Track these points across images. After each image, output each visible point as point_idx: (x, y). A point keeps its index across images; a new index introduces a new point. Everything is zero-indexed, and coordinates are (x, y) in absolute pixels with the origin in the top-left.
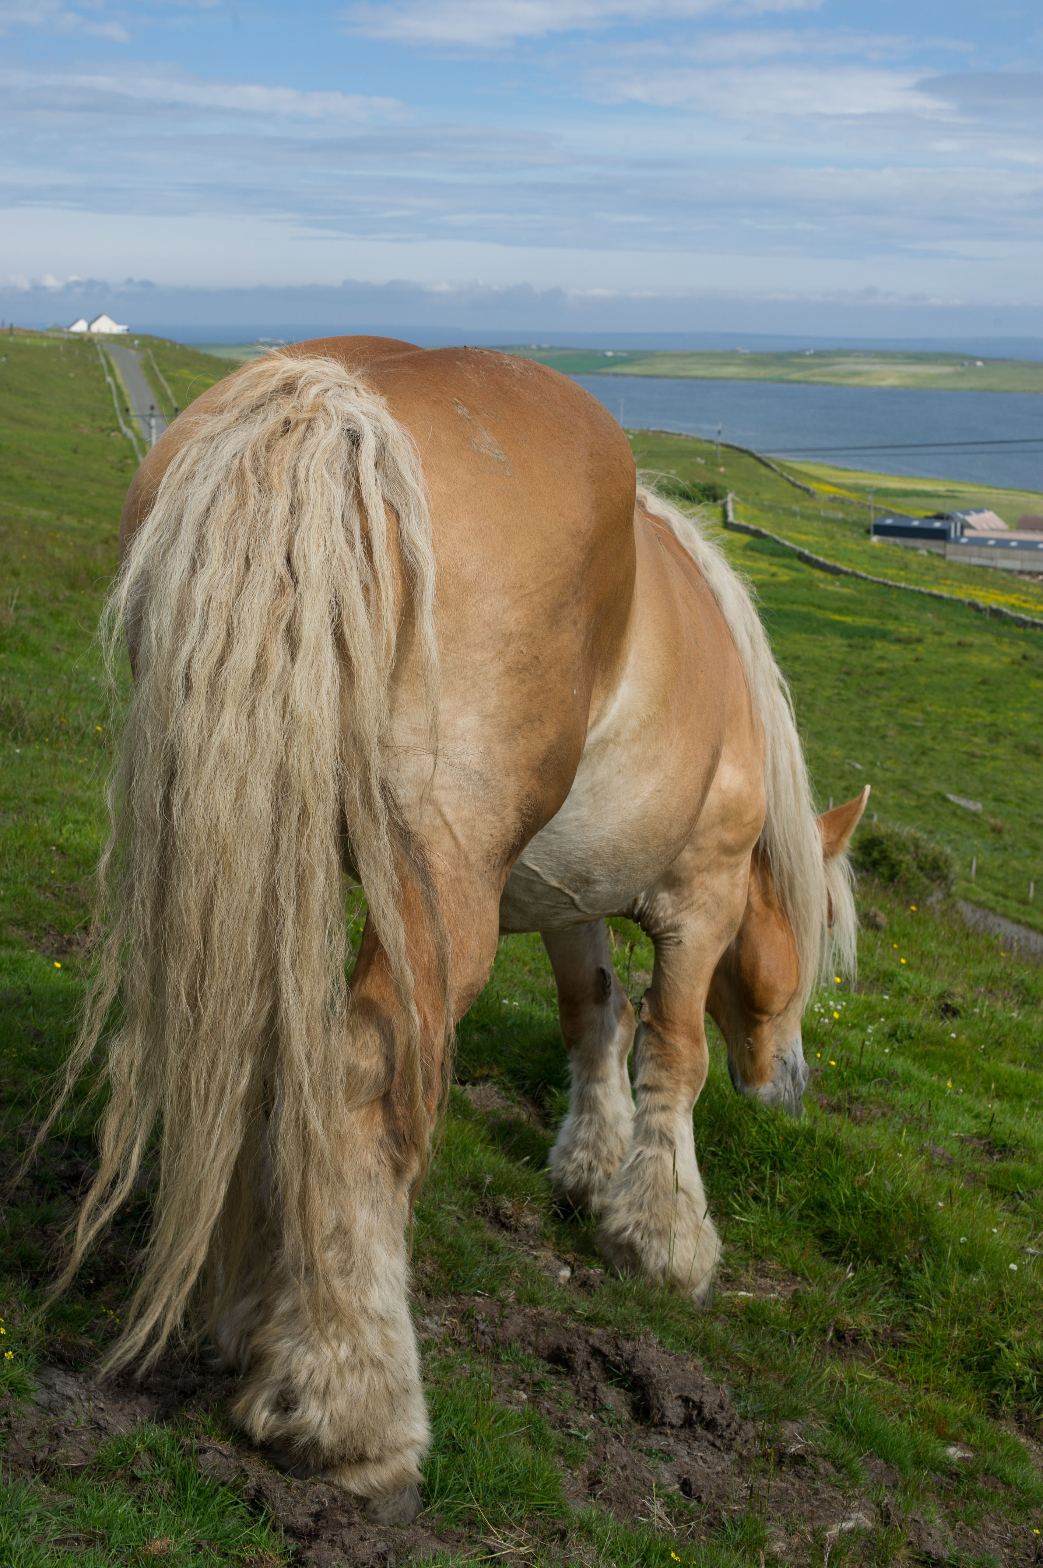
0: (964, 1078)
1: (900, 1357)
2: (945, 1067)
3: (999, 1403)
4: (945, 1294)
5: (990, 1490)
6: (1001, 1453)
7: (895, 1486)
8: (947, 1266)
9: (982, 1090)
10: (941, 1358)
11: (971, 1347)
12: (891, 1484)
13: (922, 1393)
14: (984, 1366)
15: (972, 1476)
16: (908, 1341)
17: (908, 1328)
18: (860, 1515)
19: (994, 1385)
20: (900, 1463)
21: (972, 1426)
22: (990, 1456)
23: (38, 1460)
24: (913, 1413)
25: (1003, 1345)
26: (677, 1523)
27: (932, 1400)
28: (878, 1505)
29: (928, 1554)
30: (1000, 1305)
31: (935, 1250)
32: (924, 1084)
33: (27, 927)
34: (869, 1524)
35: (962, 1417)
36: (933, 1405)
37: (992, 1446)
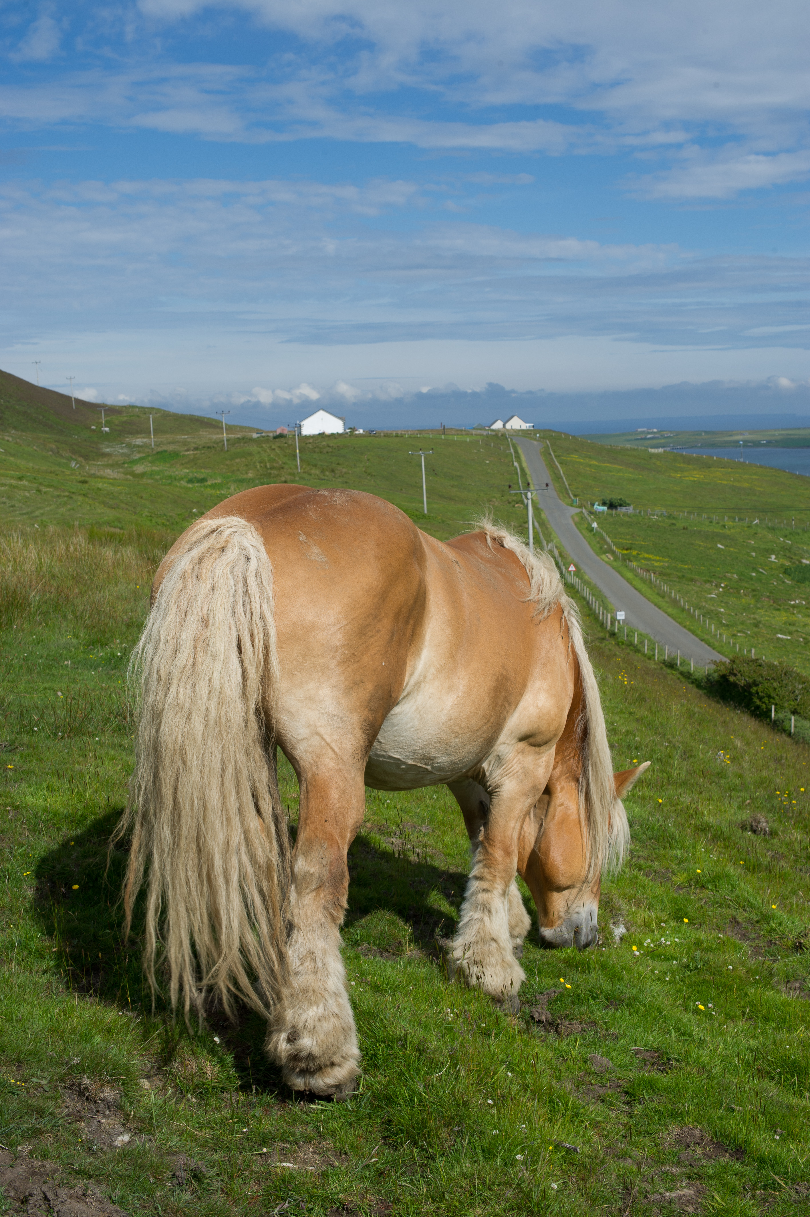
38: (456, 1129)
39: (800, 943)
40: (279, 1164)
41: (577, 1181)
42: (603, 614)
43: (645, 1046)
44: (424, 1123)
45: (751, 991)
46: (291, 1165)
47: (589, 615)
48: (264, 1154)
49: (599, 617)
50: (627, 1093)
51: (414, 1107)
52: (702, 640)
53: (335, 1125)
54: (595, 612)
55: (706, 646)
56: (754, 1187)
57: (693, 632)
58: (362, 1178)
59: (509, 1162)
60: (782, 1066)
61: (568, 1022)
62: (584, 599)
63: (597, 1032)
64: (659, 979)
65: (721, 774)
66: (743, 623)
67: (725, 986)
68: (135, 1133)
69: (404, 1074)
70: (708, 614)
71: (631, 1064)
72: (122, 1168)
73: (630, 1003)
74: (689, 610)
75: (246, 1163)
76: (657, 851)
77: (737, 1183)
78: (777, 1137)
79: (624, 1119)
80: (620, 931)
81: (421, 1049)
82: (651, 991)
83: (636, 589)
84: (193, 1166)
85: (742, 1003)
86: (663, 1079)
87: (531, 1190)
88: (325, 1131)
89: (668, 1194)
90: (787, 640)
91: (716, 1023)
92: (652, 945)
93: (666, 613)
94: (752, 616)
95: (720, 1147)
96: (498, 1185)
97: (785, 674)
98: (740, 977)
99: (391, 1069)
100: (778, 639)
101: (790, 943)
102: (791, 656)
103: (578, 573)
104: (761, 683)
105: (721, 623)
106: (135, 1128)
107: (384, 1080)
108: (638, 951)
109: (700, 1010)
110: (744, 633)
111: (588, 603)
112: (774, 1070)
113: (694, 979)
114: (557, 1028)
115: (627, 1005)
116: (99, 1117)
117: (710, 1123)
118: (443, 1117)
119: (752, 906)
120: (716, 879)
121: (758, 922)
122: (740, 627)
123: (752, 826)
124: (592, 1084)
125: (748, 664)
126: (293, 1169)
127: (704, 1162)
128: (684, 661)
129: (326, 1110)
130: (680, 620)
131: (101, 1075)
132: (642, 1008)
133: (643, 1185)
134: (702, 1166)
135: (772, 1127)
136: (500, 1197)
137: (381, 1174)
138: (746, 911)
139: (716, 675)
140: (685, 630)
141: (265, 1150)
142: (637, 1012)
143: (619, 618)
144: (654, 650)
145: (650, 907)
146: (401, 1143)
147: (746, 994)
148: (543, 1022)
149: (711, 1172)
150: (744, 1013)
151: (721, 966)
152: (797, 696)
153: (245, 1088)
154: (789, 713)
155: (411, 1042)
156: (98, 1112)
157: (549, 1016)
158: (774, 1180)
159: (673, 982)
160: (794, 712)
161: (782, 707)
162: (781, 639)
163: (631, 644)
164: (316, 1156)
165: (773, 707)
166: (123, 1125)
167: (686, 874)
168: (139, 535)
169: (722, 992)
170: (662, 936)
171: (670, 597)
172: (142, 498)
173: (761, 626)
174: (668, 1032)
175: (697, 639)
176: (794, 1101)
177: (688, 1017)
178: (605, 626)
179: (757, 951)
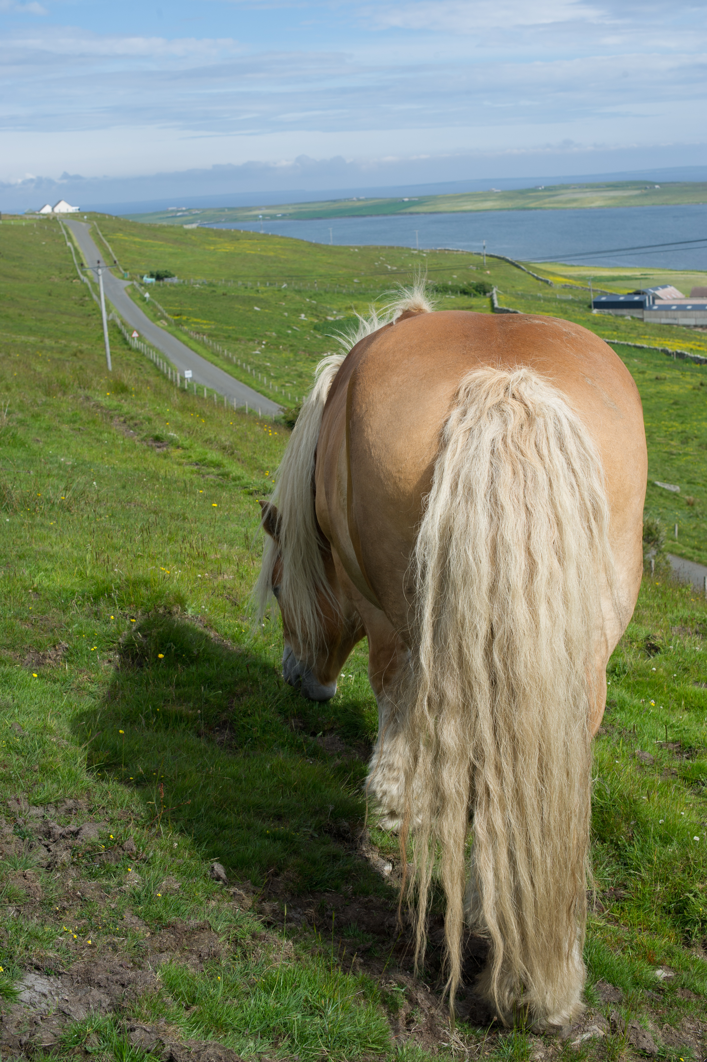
0: (663, 698)
1: (622, 908)
2: (650, 692)
3: (690, 936)
4: (650, 861)
5: (686, 1000)
6: (693, 972)
7: (620, 1002)
8: (651, 841)
9: (675, 705)
10: (649, 907)
11: (669, 898)
12: (616, 1001)
13: (637, 934)
14: (679, 911)
15: (672, 990)
16: (626, 896)
17: (626, 887)
18: (595, 1027)
19: (686, 923)
20: (623, 986)
21: (673, 953)
22: (685, 975)
23: (23, 1042)
24: (631, 948)
25: (690, 896)
26: (468, 1044)
27: (644, 938)
28: (608, 1019)
29: (644, 1050)
30: (688, 869)
31: (642, 830)
32: (634, 707)
33: (14, 649)
34: (602, 1033)
35: (666, 948)
36: (644, 941)
37: (687, 967)
42: (172, 374)
44: (605, 821)
49: (168, 376)
52: (258, 391)
54: (164, 372)
55: (262, 396)
57: (249, 385)
66: (288, 375)
70: (259, 368)
74: (241, 366)
83: (193, 350)
93: (223, 369)
94: (294, 368)
103: (140, 338)
105: (270, 375)
111: (155, 364)
118: (621, 814)
122: (286, 379)
128: (251, 409)
130: (236, 375)
139: (283, 421)
143: (187, 376)
144: (223, 402)
147: (674, 690)
163: (202, 398)
171: (223, 355)
175: (253, 391)
178: (175, 384)
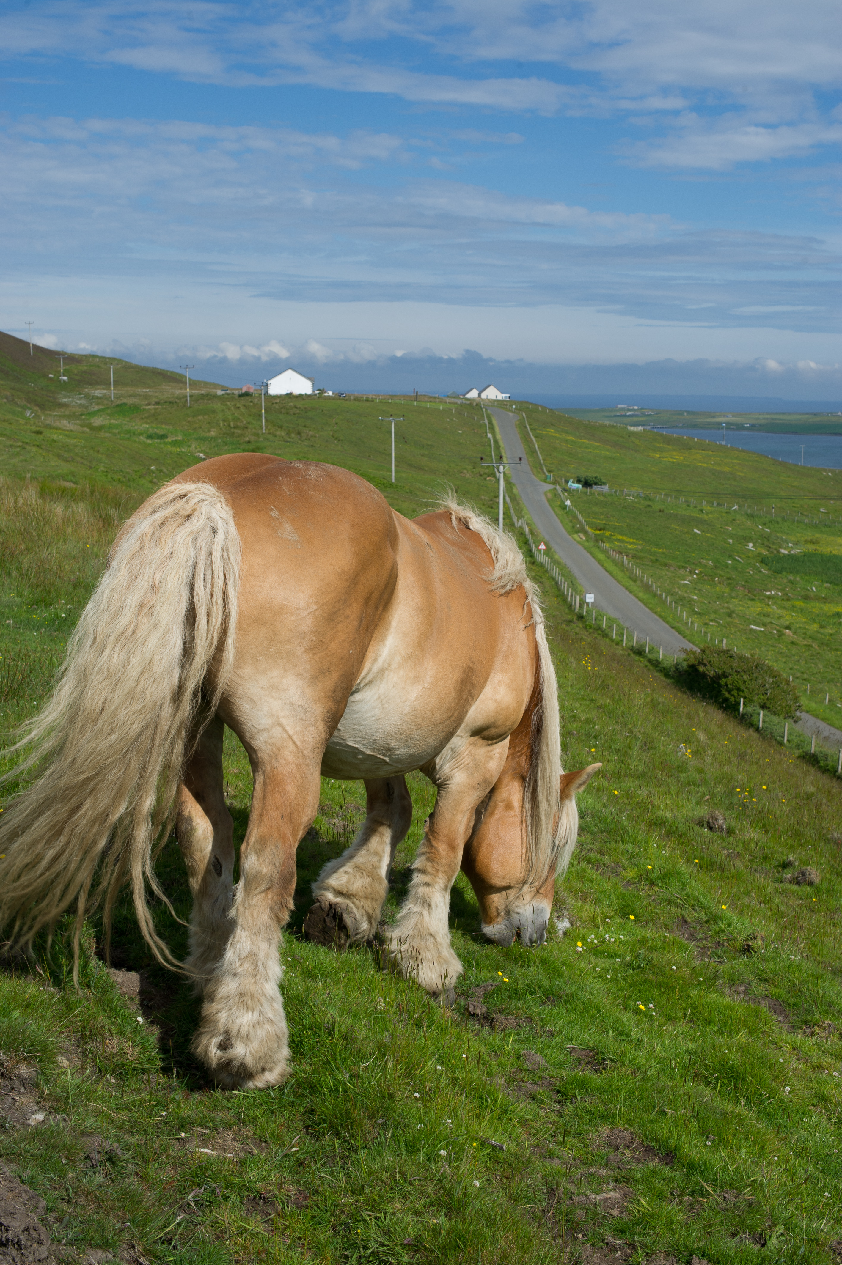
38: (380, 1121)
39: (748, 946)
40: (197, 1150)
41: (501, 1180)
42: (572, 596)
43: (581, 1045)
44: (348, 1113)
45: (694, 993)
46: (209, 1151)
47: (557, 596)
48: (182, 1139)
49: (567, 598)
50: (559, 1092)
51: (338, 1097)
52: (673, 628)
53: (257, 1112)
54: (564, 593)
55: (677, 634)
56: (682, 1193)
57: (664, 619)
58: (281, 1168)
59: (432, 1157)
60: (720, 1071)
61: (503, 1017)
62: (553, 579)
63: (532, 1028)
64: (600, 977)
65: (681, 768)
66: (715, 612)
67: (667, 986)
68: (50, 1112)
69: (330, 1063)
70: (681, 601)
71: (565, 1062)
72: (35, 1148)
73: (568, 1000)
74: (661, 595)
75: (163, 1147)
76: (608, 845)
77: (665, 1188)
78: (709, 1143)
79: (553, 1117)
80: (564, 925)
81: (348, 1038)
82: (591, 989)
83: (607, 571)
84: (108, 1149)
85: (684, 1005)
86: (597, 1079)
87: (452, 1187)
88: (246, 1118)
89: (593, 1196)
90: (761, 631)
91: (656, 1024)
92: (596, 941)
93: (637, 597)
94: (726, 605)
95: (649, 1150)
96: (420, 1180)
97: (756, 667)
98: (683, 978)
99: (317, 1057)
100: (752, 630)
101: (738, 945)
102: (763, 649)
103: (548, 551)
104: (730, 675)
105: (693, 610)
106: (50, 1107)
107: (309, 1069)
108: (582, 947)
109: (641, 1010)
110: (716, 622)
111: (557, 583)
112: (711, 1074)
113: (636, 978)
114: (491, 1023)
115: (565, 1002)
116: (13, 1095)
117: (642, 1125)
118: (367, 1108)
119: (702, 906)
120: (666, 876)
121: (707, 922)
122: (713, 616)
123: (708, 823)
124: (523, 1081)
125: (718, 654)
126: (211, 1155)
127: (633, 1166)
128: (653, 648)
129: (248, 1097)
130: (651, 606)
131: (17, 1051)
132: (581, 1005)
133: (569, 1186)
134: (631, 1169)
135: (704, 1133)
136: (421, 1193)
137: (301, 1164)
138: (695, 910)
139: (685, 664)
140: (655, 616)
141: (183, 1135)
142: (575, 1009)
143: (588, 600)
144: (622, 635)
145: (597, 902)
146: (324, 1133)
147: (689, 996)
148: (478, 1016)
149: (639, 1176)
150: (685, 1015)
151: (664, 966)
152: (767, 690)
153: (166, 1070)
154: (758, 707)
155: (339, 1031)
156: (13, 1088)
157: (485, 1009)
158: (702, 1186)
159: (614, 980)
160: (763, 707)
161: (751, 701)
162: (755, 631)
163: (599, 628)
164: (235, 1143)
165: (742, 700)
166: (38, 1103)
167: (636, 870)
168: (92, 492)
169: (664, 993)
170: (606, 932)
171: (642, 581)
172: (98, 452)
173: (734, 615)
174: (605, 1031)
175: (667, 626)
176: (729, 1107)
177: (627, 1017)
178: (573, 608)
179: (704, 951)
